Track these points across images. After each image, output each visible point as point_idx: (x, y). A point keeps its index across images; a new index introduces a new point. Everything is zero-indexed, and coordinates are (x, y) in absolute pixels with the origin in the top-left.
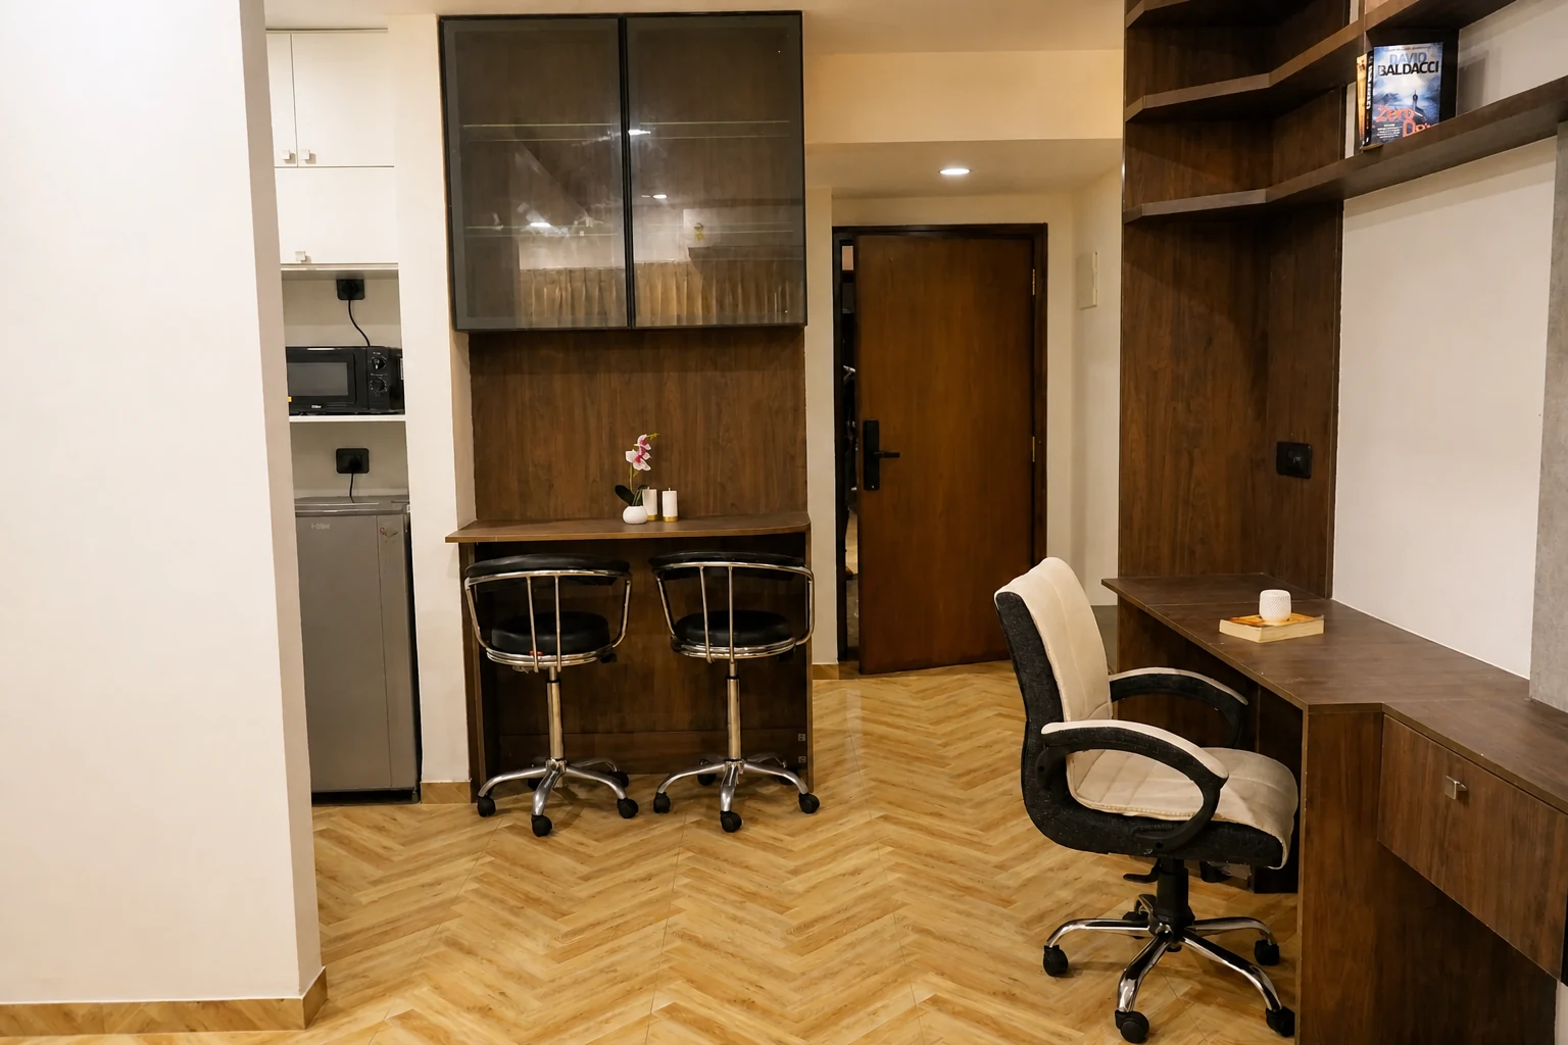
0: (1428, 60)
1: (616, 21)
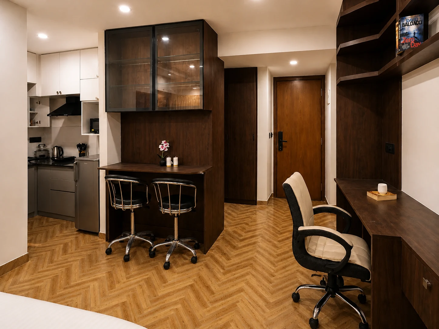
0: (419, 20)
1: (152, 27)
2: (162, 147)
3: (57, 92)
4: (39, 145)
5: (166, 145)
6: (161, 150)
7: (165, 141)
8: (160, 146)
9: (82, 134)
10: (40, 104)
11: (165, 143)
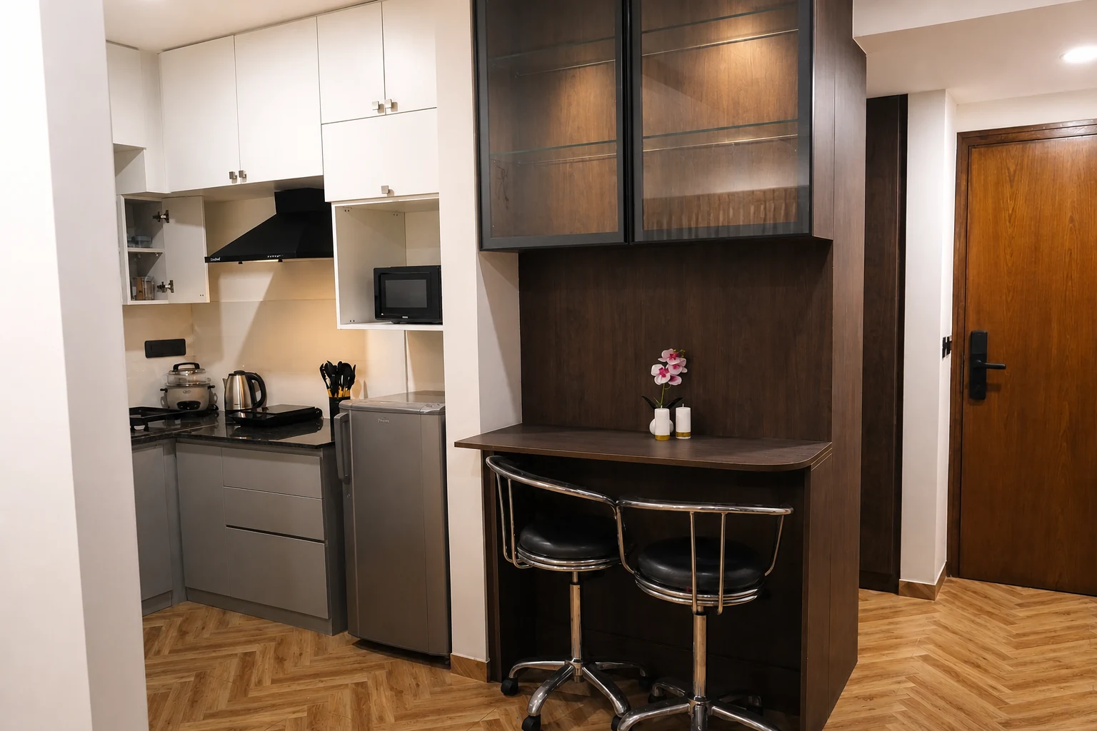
2: (663, 373)
3: (232, 175)
4: (176, 367)
5: (675, 367)
6: (660, 381)
7: (671, 351)
8: (655, 369)
9: (340, 326)
10: (167, 220)
11: (671, 357)
